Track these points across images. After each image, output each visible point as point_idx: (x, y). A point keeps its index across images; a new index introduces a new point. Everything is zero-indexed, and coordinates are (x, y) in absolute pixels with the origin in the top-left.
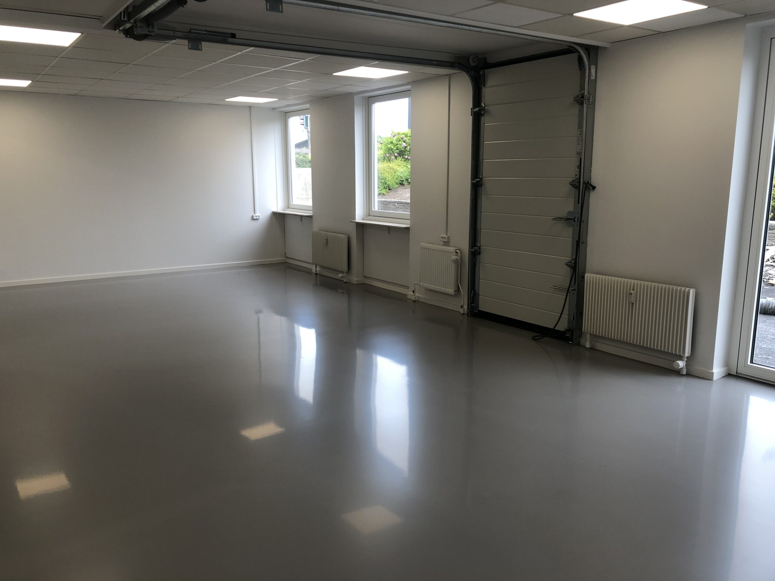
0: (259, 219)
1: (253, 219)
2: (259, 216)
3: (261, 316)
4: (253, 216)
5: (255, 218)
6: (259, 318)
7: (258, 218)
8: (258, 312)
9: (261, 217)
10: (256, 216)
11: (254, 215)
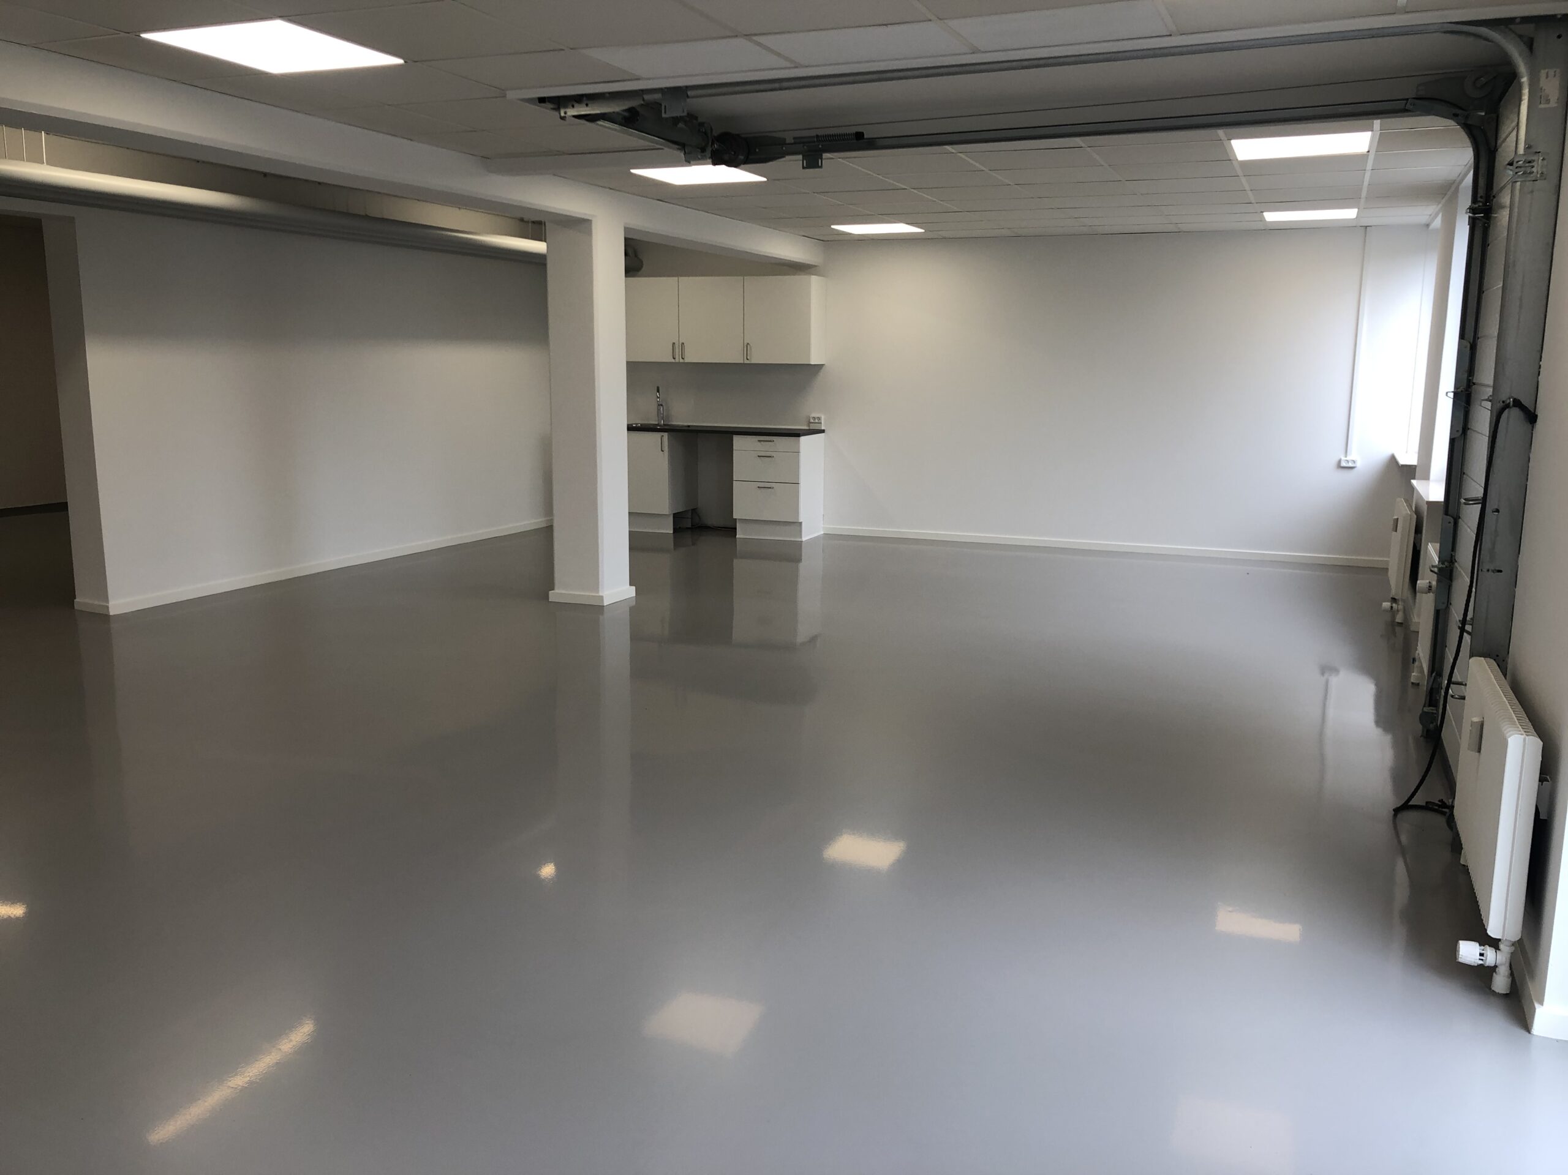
0: (1355, 469)
1: (1339, 466)
2: (1354, 462)
3: (1335, 680)
4: (1340, 461)
5: (1344, 464)
6: (1327, 682)
7: (1350, 465)
8: (1326, 669)
9: (1358, 464)
10: (1348, 461)
11: (1343, 458)
